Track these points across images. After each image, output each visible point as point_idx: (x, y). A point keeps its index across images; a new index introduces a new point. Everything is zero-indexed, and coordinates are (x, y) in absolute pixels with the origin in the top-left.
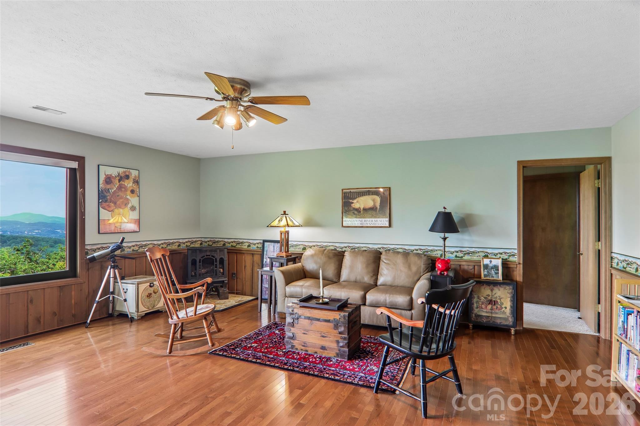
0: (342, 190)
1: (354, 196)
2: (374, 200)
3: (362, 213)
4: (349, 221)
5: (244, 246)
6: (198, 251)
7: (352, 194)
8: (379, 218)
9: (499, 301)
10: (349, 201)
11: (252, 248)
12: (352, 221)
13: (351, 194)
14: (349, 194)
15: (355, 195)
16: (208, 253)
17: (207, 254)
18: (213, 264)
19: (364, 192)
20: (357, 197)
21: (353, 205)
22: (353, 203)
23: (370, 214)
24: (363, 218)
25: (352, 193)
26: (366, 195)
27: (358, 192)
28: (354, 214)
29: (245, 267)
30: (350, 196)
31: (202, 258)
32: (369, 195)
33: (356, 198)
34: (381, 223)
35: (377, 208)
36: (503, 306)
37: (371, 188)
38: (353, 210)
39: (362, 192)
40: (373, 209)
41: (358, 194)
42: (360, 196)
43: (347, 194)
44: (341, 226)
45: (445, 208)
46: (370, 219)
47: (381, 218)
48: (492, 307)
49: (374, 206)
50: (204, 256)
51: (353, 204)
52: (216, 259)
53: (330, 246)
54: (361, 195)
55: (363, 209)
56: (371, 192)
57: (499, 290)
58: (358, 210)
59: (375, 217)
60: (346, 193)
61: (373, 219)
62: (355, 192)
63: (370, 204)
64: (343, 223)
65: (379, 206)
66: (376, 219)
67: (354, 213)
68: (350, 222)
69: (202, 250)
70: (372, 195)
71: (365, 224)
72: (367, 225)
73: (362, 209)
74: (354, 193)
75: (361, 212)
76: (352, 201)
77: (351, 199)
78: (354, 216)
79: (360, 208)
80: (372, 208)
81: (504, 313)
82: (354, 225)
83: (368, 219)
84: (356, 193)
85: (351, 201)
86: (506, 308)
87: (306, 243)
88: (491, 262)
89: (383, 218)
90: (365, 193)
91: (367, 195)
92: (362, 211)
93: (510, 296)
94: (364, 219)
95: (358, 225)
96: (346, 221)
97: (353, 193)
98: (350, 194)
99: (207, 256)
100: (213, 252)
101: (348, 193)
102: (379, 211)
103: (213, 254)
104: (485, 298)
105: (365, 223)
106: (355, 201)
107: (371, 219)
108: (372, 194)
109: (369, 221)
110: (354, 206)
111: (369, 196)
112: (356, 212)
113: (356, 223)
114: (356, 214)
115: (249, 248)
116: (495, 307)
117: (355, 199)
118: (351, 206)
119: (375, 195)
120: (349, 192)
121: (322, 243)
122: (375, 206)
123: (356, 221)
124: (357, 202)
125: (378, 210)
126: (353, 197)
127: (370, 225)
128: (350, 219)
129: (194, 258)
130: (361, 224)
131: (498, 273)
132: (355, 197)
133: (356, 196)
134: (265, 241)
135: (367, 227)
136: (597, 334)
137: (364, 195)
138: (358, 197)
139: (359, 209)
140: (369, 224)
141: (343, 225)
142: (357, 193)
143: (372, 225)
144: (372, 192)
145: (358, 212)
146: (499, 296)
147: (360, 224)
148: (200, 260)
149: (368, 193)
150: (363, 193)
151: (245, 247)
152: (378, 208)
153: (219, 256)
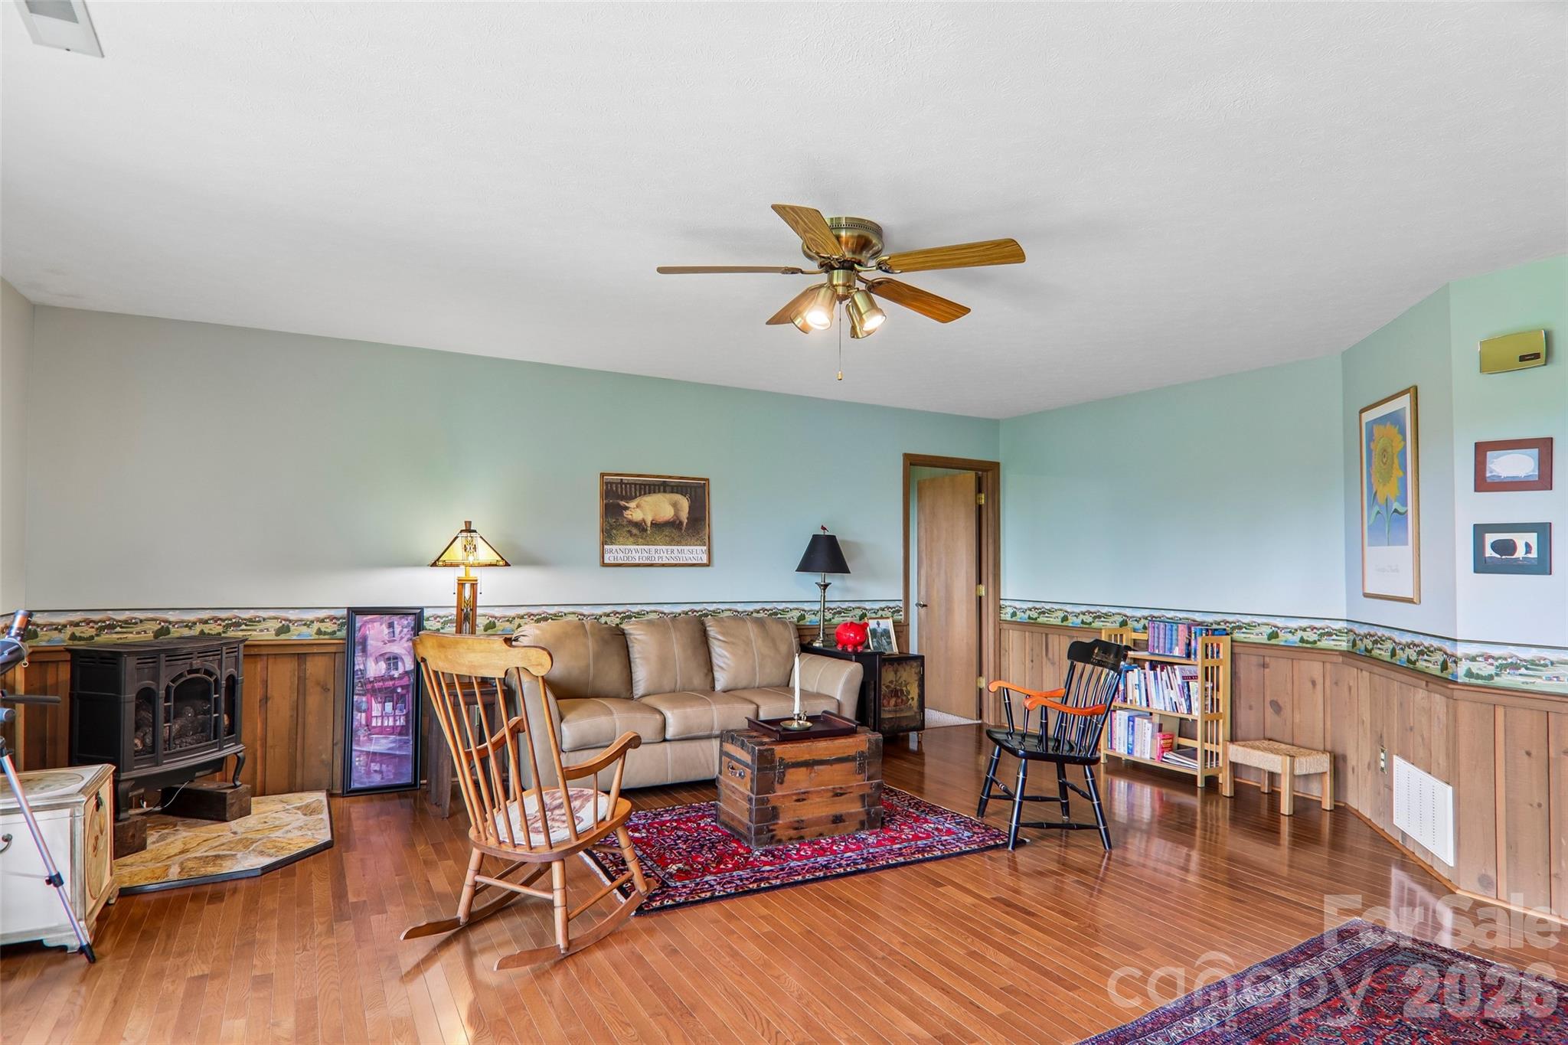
0: (603, 475)
1: (631, 494)
2: (675, 505)
3: (649, 532)
4: (617, 552)
5: (261, 631)
6: (163, 656)
7: (626, 486)
8: (687, 545)
9: (904, 689)
10: (619, 505)
11: (295, 638)
12: (627, 551)
13: (623, 486)
14: (619, 486)
15: (633, 489)
16: (197, 663)
17: (191, 664)
18: (208, 699)
19: (654, 485)
20: (638, 494)
21: (627, 514)
22: (627, 508)
23: (666, 536)
24: (652, 545)
25: (626, 484)
26: (657, 491)
27: (640, 485)
28: (631, 535)
29: (265, 699)
30: (619, 490)
31: (173, 681)
32: (665, 491)
33: (636, 497)
34: (691, 556)
35: (681, 523)
36: (909, 697)
37: (670, 477)
38: (627, 526)
39: (650, 485)
40: (674, 524)
41: (640, 489)
42: (645, 494)
43: (614, 485)
44: (598, 561)
45: (824, 528)
46: (668, 547)
47: (690, 545)
48: (896, 702)
49: (675, 517)
50: (181, 675)
51: (628, 512)
52: (216, 681)
53: (565, 615)
54: (647, 491)
55: (651, 523)
56: (668, 485)
57: (905, 670)
58: (640, 526)
59: (679, 543)
60: (611, 483)
61: (675, 548)
62: (633, 482)
63: (667, 513)
64: (605, 555)
65: (688, 518)
66: (680, 548)
67: (629, 531)
68: (621, 555)
69: (179, 653)
70: (672, 492)
71: (657, 559)
72: (660, 562)
73: (649, 524)
74: (630, 484)
75: (647, 530)
76: (626, 504)
77: (623, 498)
78: (631, 539)
79: (644, 520)
80: (671, 522)
81: (911, 707)
82: (632, 562)
83: (664, 548)
84: (636, 484)
85: (622, 503)
86: (913, 699)
87: (497, 609)
88: (878, 624)
89: (696, 545)
90: (657, 487)
91: (659, 492)
92: (649, 529)
93: (916, 678)
94: (656, 547)
95: (641, 562)
96: (611, 551)
97: (628, 486)
98: (621, 486)
99: (190, 672)
100: (211, 658)
101: (617, 484)
102: (687, 528)
103: (209, 665)
104: (887, 687)
105: (656, 556)
106: (632, 504)
107: (670, 547)
108: (672, 489)
109: (663, 552)
110: (630, 516)
111: (664, 494)
112: (635, 531)
113: (637, 556)
114: (635, 535)
115: (283, 637)
116: (900, 700)
117: (631, 498)
118: (622, 515)
119: (677, 493)
120: (619, 481)
121: (544, 609)
122: (678, 519)
123: (637, 551)
124: (637, 507)
125: (684, 528)
126: (628, 494)
127: (667, 562)
128: (622, 547)
129: (147, 683)
130: (647, 558)
131: (891, 643)
132: (633, 494)
133: (636, 494)
134: (355, 612)
135: (663, 565)
136: (980, 722)
137: (654, 492)
138: (640, 496)
139: (641, 524)
140: (664, 559)
141: (605, 562)
142: (638, 486)
143: (673, 562)
144: (672, 487)
145: (640, 531)
146: (905, 681)
147: (644, 558)
148: (168, 688)
149: (662, 488)
150: (652, 487)
151: (265, 634)
152: (685, 524)
153: (226, 669)
